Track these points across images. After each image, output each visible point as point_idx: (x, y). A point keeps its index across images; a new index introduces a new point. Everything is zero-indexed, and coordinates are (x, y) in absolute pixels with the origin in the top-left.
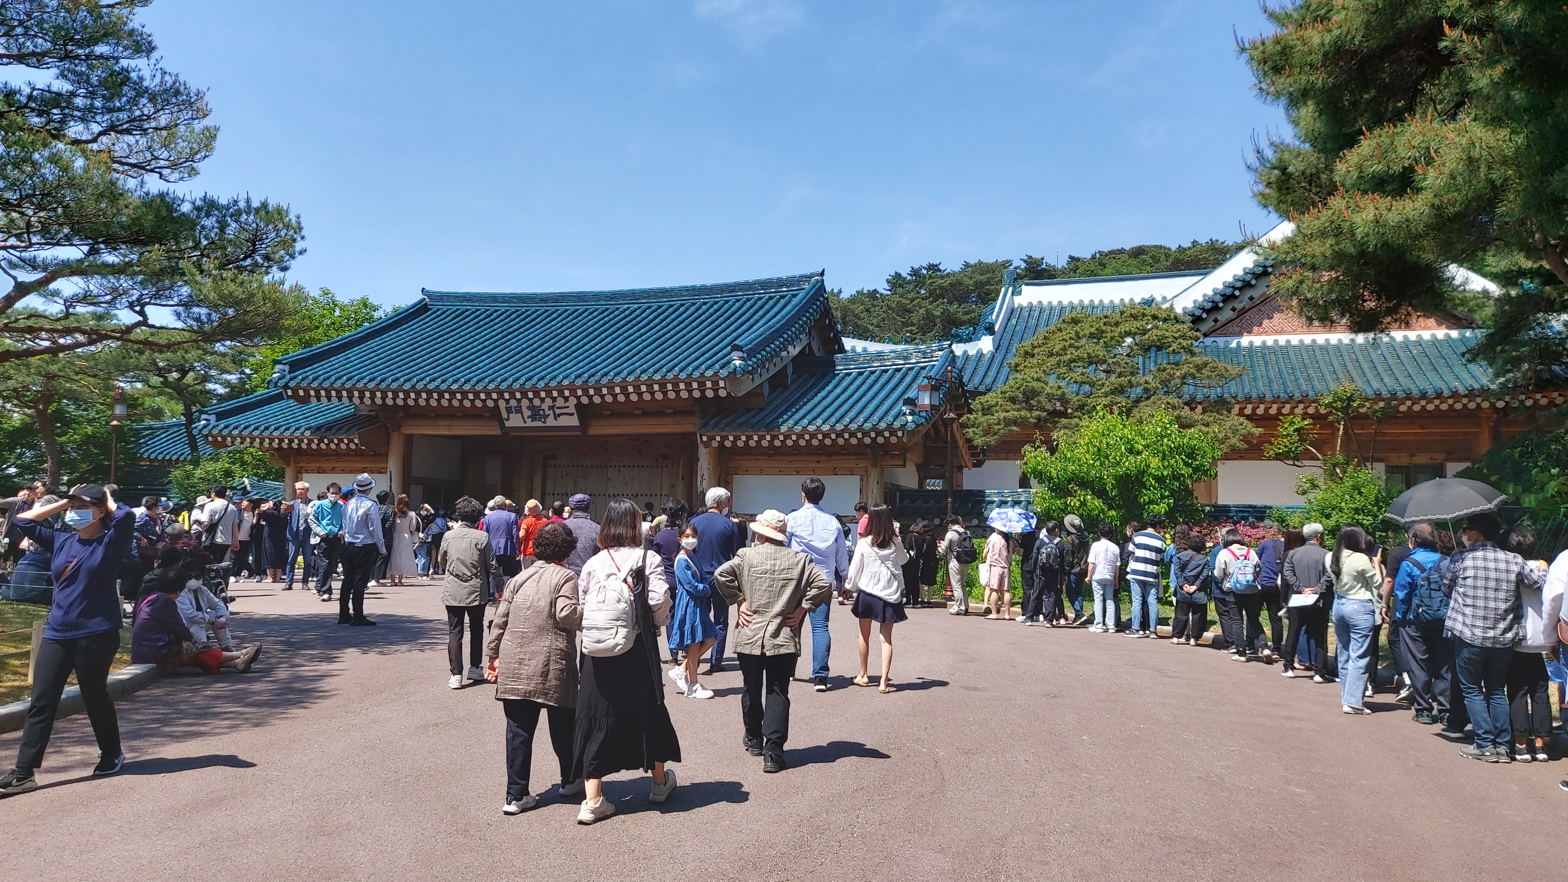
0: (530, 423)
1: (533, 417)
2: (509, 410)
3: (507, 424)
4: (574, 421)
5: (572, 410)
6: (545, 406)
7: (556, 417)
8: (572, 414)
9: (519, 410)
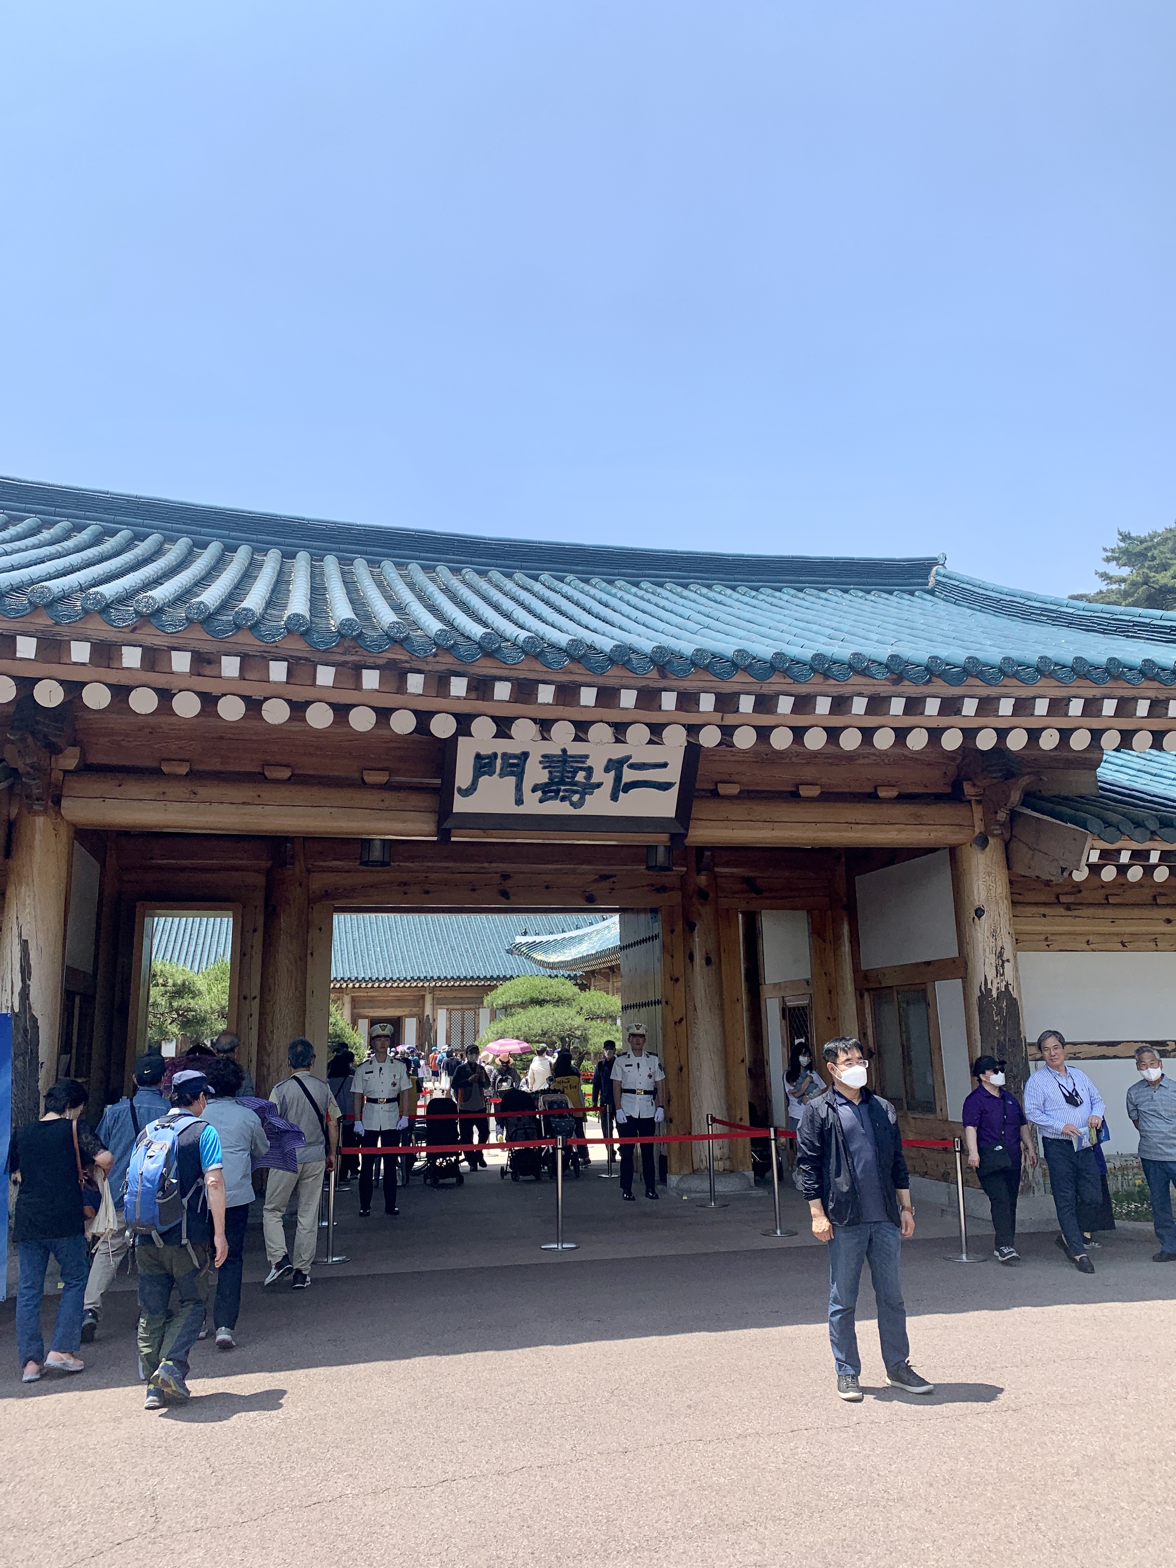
0: (533, 805)
1: (547, 791)
2: (484, 765)
3: (461, 805)
5: (673, 774)
6: (597, 762)
7: (620, 788)
8: (664, 786)
9: (513, 770)
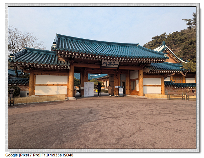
0: (107, 66)
1: (109, 65)
2: (104, 63)
3: (102, 66)
4: (117, 66)
5: (118, 64)
6: (113, 63)
7: (114, 65)
9: (106, 63)
